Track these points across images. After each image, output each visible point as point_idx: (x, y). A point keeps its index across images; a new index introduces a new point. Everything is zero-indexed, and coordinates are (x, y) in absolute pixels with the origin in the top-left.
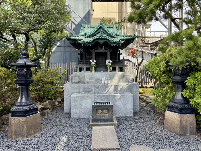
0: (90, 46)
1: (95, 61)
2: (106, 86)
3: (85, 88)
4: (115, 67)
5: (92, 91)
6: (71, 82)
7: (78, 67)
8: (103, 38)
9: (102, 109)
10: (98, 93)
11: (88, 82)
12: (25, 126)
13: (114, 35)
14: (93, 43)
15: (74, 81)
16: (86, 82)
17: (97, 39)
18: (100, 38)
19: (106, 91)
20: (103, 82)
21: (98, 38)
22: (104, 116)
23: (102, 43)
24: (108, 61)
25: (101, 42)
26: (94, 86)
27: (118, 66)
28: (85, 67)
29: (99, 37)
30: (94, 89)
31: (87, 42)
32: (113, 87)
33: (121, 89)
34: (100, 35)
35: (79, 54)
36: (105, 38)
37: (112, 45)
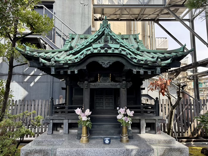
0: (76, 72)
1: (88, 112)
4: (138, 122)
7: (51, 121)
8: (110, 51)
14: (84, 67)
17: (93, 55)
18: (103, 51)
21: (96, 51)
23: (108, 66)
24: (122, 111)
25: (105, 62)
27: (146, 119)
28: (66, 123)
29: (99, 49)
31: (66, 64)
34: (102, 45)
35: (63, 89)
36: (116, 51)
37: (135, 71)
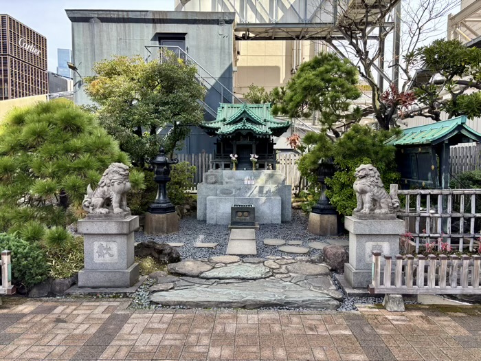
0: (231, 137)
1: (236, 156)
2: (248, 187)
3: (223, 190)
4: (263, 163)
5: (232, 193)
6: (206, 182)
7: (215, 162)
8: (246, 128)
9: (243, 212)
10: (239, 195)
11: (227, 183)
12: (165, 222)
13: (262, 121)
14: (234, 135)
15: (209, 180)
16: (224, 183)
17: (238, 129)
18: (243, 128)
19: (249, 194)
20: (246, 182)
22: (245, 219)
23: (246, 134)
24: (252, 155)
25: (244, 133)
26: (234, 188)
27: (268, 162)
28: (223, 163)
29: (241, 127)
30: (234, 190)
31: (227, 133)
32: (257, 189)
33: (267, 192)
34: (242, 125)
35: (215, 144)
36: (249, 128)
37: (258, 136)
